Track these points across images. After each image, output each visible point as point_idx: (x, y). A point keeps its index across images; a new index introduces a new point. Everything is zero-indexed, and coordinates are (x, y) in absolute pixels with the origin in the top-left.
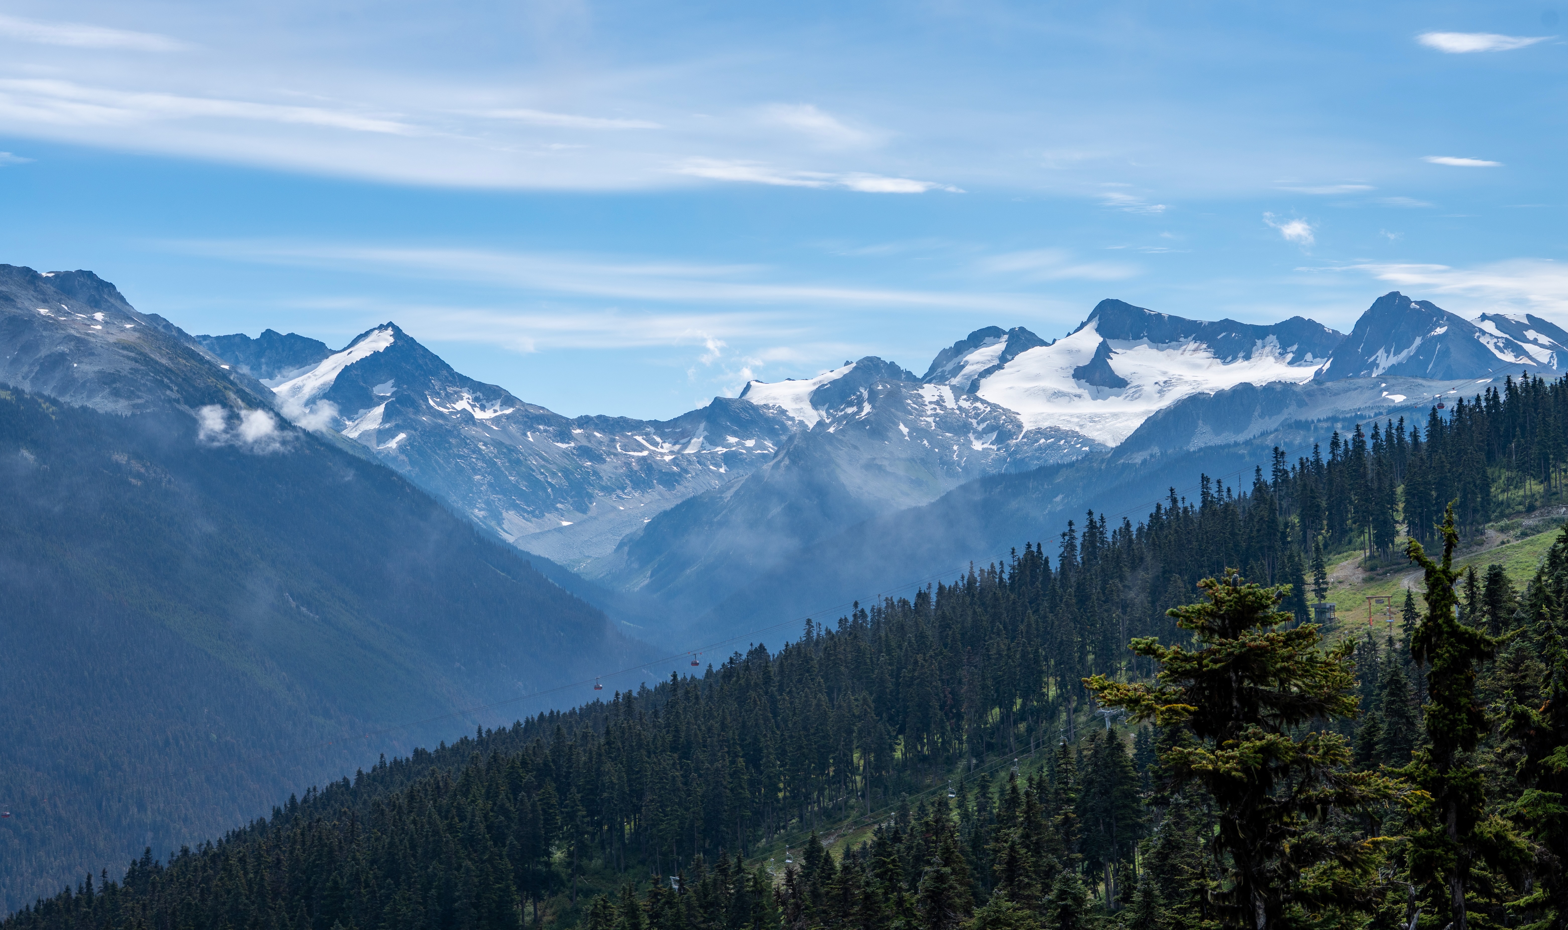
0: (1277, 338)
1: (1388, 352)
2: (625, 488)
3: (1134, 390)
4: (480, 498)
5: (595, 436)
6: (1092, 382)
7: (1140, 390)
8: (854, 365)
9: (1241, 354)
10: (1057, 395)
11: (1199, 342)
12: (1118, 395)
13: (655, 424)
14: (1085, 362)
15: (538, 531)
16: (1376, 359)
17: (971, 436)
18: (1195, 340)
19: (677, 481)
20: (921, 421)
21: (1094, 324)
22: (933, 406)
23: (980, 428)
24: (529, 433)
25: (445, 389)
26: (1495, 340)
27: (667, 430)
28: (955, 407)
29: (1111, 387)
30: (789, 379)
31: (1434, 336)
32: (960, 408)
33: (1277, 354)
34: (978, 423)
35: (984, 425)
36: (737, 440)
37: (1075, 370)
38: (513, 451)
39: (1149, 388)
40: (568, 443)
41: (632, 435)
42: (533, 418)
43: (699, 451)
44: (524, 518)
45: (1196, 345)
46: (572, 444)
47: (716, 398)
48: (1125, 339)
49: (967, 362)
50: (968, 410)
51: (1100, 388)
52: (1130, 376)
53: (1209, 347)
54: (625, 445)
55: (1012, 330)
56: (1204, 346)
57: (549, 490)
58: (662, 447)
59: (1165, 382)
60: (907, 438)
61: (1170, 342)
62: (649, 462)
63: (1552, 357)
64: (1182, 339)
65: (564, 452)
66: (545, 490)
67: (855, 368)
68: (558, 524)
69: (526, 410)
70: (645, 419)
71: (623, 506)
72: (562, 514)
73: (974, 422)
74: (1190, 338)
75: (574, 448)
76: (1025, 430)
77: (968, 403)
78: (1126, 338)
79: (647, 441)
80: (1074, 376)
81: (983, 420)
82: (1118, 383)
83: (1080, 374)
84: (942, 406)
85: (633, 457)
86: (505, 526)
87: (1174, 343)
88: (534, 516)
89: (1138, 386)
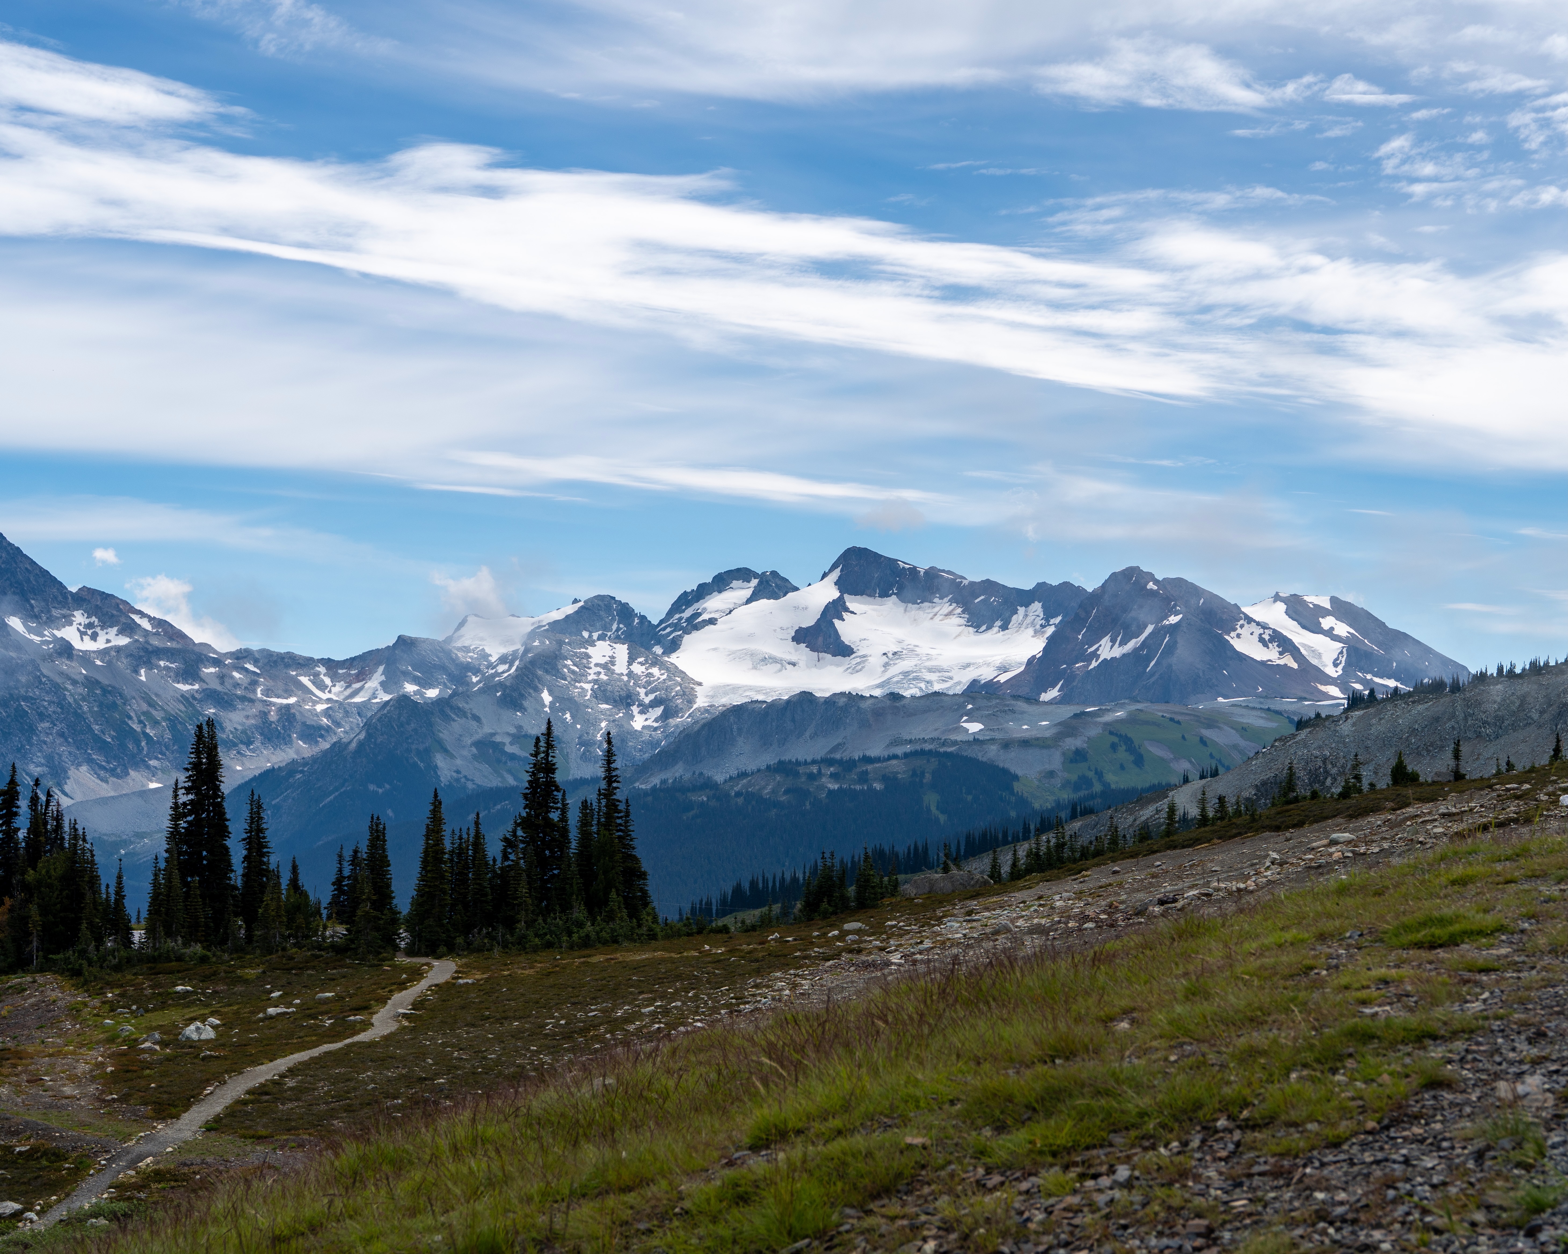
0: (1043, 607)
1: (1113, 641)
2: (251, 743)
3: (858, 660)
4: (40, 751)
5: (232, 677)
6: (813, 648)
7: (864, 662)
8: (581, 604)
9: (998, 623)
10: (767, 660)
11: (954, 605)
12: (838, 665)
13: (329, 663)
14: (809, 621)
15: (112, 794)
16: (1097, 649)
17: (635, 709)
18: (951, 601)
19: (322, 736)
20: (576, 688)
21: (836, 575)
22: (598, 669)
23: (647, 700)
24: (143, 671)
25: (49, 611)
26: (1261, 631)
27: (340, 671)
28: (625, 672)
29: (834, 655)
30: (513, 615)
31: (1165, 626)
32: (630, 674)
33: (1038, 627)
34: (646, 694)
35: (651, 697)
36: (416, 688)
37: (796, 631)
38: (109, 692)
39: (875, 661)
40: (191, 684)
41: (297, 675)
42: (152, 652)
43: (369, 699)
44: (99, 777)
45: (951, 608)
46: (197, 687)
47: (399, 637)
48: (870, 596)
49: (705, 609)
50: (639, 677)
51: (821, 655)
52: (858, 643)
53: (963, 612)
54: (268, 690)
55: (764, 573)
56: (959, 610)
57: (143, 744)
58: (330, 692)
59: (895, 654)
60: (547, 709)
61: (922, 602)
62: (293, 711)
63: (1341, 652)
64: (936, 600)
65: (182, 696)
66: (137, 742)
67: (582, 607)
68: (143, 786)
69: (147, 642)
70: (317, 657)
71: (243, 765)
72: (153, 773)
73: (642, 691)
74: (946, 600)
75: (197, 691)
76: (695, 706)
77: (643, 668)
78: (872, 595)
79: (314, 683)
80: (794, 639)
81: (653, 691)
82: (843, 650)
83: (801, 636)
84: (609, 669)
85: (274, 704)
86: (67, 788)
87: (926, 604)
88: (113, 775)
89: (864, 656)
